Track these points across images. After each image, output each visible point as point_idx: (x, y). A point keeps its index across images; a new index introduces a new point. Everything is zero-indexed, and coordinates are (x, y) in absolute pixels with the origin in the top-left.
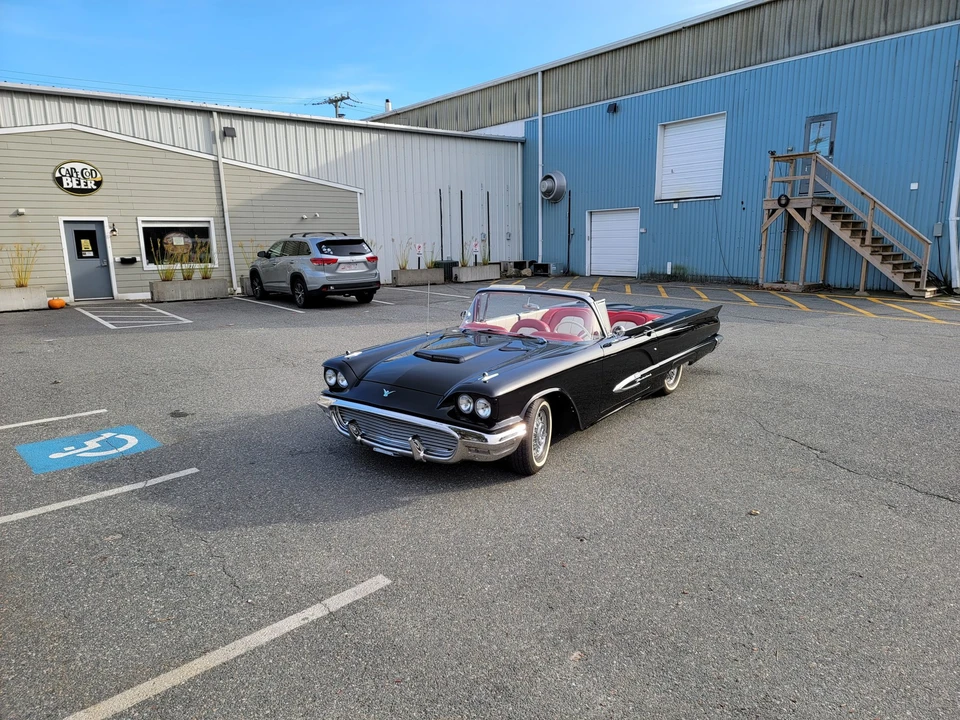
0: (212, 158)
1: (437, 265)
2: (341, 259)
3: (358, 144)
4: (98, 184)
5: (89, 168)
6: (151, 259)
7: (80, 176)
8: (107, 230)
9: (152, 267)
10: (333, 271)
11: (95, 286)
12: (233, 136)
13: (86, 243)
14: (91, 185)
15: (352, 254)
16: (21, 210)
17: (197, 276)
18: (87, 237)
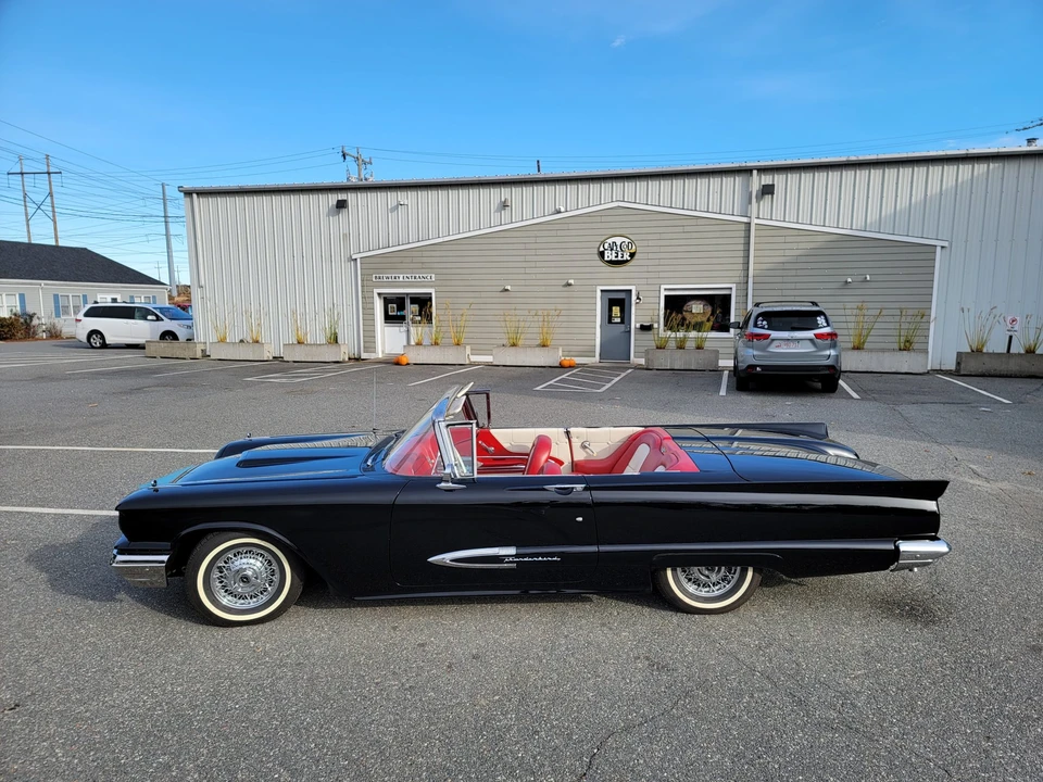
4: (633, 255)
7: (618, 249)
8: (634, 297)
9: (668, 334)
11: (616, 351)
12: (772, 193)
13: (616, 310)
14: (627, 257)
16: (571, 281)
17: (690, 345)
18: (618, 302)
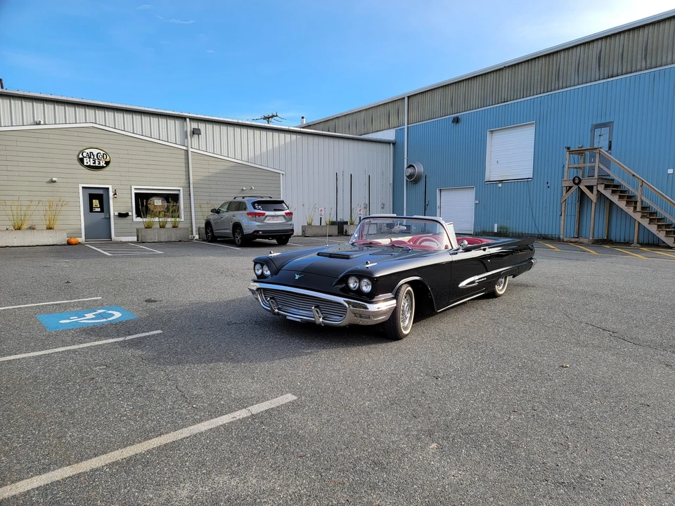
0: (185, 148)
1: (333, 223)
2: (267, 213)
3: (282, 142)
4: (107, 163)
5: (102, 152)
6: (138, 215)
7: (96, 158)
8: (111, 194)
9: (139, 219)
10: (262, 221)
11: (99, 233)
12: (199, 134)
13: (96, 202)
14: (103, 164)
15: (275, 210)
16: (54, 179)
17: (169, 226)
18: (97, 198)
